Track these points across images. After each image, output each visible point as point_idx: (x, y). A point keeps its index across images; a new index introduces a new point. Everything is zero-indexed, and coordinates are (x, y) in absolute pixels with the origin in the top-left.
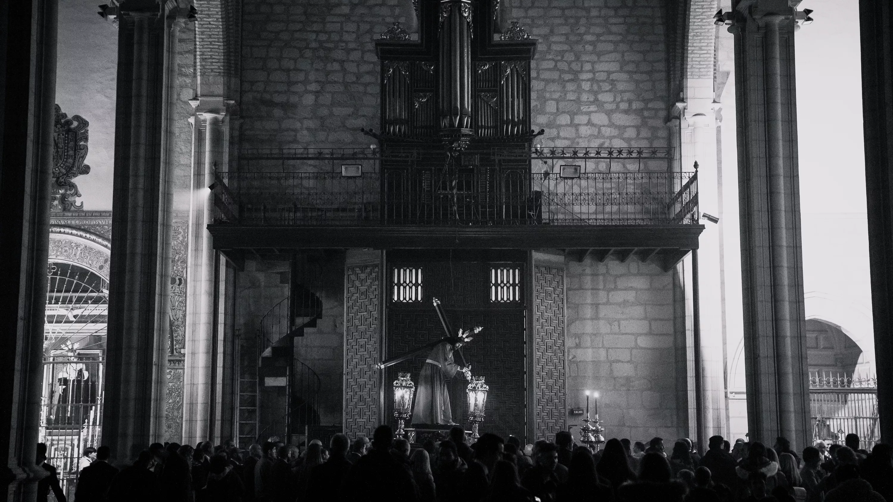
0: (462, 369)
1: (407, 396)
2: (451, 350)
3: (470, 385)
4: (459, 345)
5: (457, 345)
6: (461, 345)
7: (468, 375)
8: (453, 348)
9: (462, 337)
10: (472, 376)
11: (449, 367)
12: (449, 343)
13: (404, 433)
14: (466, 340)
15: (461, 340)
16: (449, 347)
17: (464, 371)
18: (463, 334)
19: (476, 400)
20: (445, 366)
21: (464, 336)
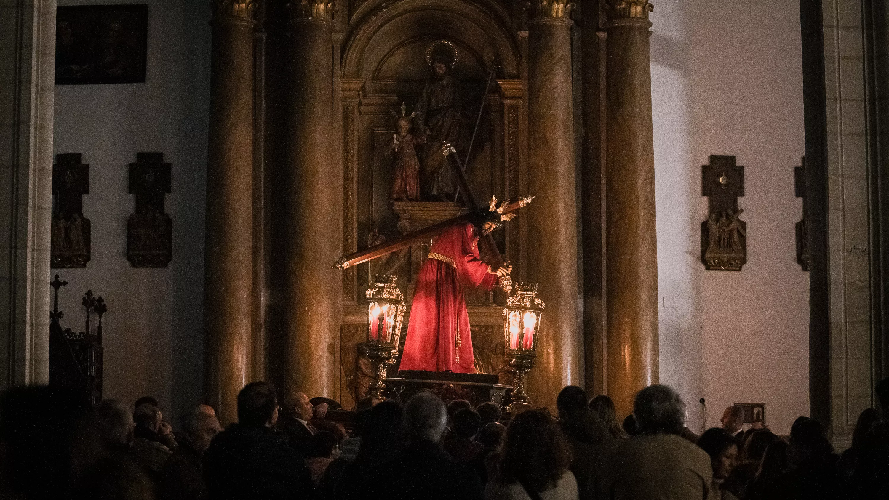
0: (495, 269)
1: (390, 320)
2: (475, 235)
3: (510, 298)
4: (491, 226)
5: (487, 226)
6: (494, 226)
7: (506, 283)
8: (479, 232)
9: (495, 212)
10: (513, 286)
11: (471, 267)
12: (473, 223)
13: (384, 386)
14: (503, 218)
15: (495, 216)
16: (470, 230)
17: (499, 273)
18: (498, 206)
19: (521, 326)
20: (462, 264)
21: (500, 210)
